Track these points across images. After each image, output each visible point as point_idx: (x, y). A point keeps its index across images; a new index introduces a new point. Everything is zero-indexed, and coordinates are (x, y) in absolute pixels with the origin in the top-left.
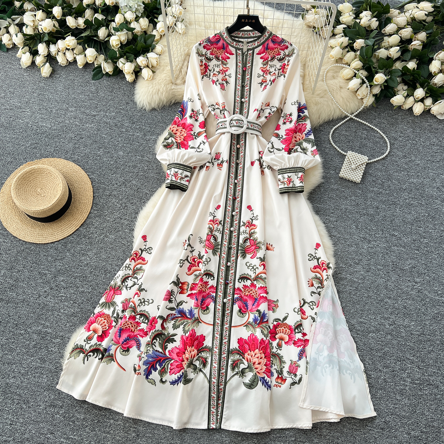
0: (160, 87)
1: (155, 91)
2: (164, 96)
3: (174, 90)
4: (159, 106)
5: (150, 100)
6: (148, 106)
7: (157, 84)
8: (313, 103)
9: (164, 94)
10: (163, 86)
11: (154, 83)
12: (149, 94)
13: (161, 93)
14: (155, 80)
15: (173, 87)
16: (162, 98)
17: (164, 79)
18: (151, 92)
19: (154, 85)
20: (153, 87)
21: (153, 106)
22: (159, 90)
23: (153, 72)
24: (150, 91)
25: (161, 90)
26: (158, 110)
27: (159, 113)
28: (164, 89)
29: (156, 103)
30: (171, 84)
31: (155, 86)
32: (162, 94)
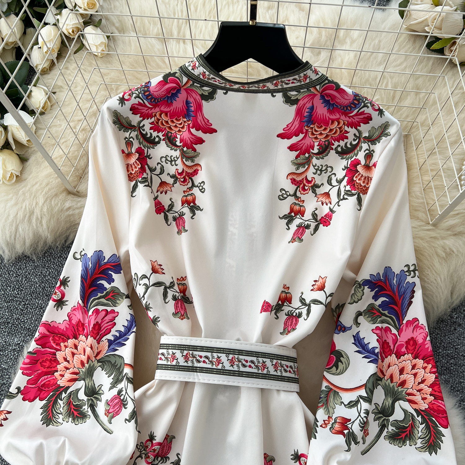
0: (34, 204)
1: (21, 214)
2: (45, 226)
3: (70, 212)
4: (35, 249)
5: (10, 237)
6: (7, 252)
7: (28, 195)
8: (438, 255)
9: (44, 222)
10: (41, 201)
11: (21, 192)
12: (8, 222)
13: (37, 219)
14: (23, 184)
15: (67, 204)
16: (41, 231)
17: (44, 184)
18: (12, 217)
19: (21, 199)
20: (16, 204)
21: (19, 249)
22: (32, 213)
23: (23, 160)
24: (9, 215)
25: (37, 212)
26: (35, 258)
27: (36, 267)
28: (45, 210)
29: (28, 243)
30: (64, 194)
31: (24, 200)
32: (41, 222)
